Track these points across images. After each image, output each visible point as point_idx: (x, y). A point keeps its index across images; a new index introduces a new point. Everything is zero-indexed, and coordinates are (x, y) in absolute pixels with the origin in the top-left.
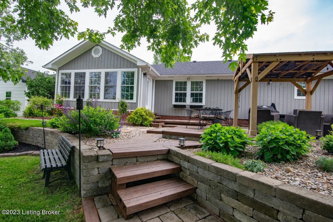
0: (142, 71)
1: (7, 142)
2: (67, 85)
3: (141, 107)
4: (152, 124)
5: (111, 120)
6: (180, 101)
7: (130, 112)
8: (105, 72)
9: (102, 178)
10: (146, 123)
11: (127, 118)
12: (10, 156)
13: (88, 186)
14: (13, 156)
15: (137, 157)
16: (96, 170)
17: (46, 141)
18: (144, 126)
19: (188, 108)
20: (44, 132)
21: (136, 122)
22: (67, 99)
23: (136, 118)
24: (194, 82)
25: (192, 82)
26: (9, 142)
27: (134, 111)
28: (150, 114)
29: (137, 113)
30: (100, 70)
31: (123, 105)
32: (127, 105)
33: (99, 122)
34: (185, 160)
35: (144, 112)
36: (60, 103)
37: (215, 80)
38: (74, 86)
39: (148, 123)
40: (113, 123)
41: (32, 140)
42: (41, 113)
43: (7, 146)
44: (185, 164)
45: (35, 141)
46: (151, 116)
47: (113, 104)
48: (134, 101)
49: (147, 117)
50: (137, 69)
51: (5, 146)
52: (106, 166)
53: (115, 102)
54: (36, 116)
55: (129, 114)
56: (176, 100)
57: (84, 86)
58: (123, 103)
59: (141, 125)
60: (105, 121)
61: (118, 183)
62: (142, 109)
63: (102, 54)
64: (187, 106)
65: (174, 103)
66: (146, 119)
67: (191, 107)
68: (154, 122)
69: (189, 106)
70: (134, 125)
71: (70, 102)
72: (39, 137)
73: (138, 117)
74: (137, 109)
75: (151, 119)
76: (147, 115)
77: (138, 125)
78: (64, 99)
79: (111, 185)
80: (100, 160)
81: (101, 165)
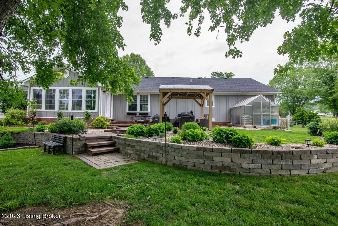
0: (102, 90)
1: (9, 141)
2: (39, 99)
3: (101, 115)
4: (109, 127)
5: (82, 124)
6: (133, 110)
7: (93, 119)
8: (73, 90)
9: (81, 147)
10: (104, 126)
11: (91, 123)
12: (14, 149)
13: (76, 150)
14: (16, 149)
15: (96, 139)
16: (79, 143)
17: (36, 140)
18: (103, 128)
19: (138, 115)
20: (34, 134)
21: (97, 126)
22: (39, 110)
23: (98, 123)
24: (142, 96)
25: (140, 96)
26: (11, 142)
27: (96, 118)
28: (107, 120)
29: (98, 120)
30: (68, 88)
31: (87, 114)
32: (91, 114)
33: (76, 126)
34: (116, 139)
35: (103, 119)
36: (34, 114)
37: (156, 95)
38: (46, 100)
39: (106, 126)
40: (83, 126)
41: (23, 140)
42: (17, 122)
43: (10, 144)
44: (117, 140)
45: (26, 141)
46: (108, 122)
47: (79, 113)
48: (96, 111)
49: (105, 122)
50: (98, 88)
51: (9, 144)
52: (83, 142)
53: (81, 112)
54: (13, 125)
55: (93, 121)
56: (130, 109)
57: (55, 100)
58: (87, 113)
59: (101, 128)
60: (79, 125)
61: (89, 146)
62: (101, 117)
63: (69, 76)
64: (137, 114)
65: (128, 111)
66: (104, 124)
67: (140, 114)
68: (111, 125)
69: (139, 114)
70: (96, 128)
71: (42, 113)
72: (29, 138)
73: (99, 123)
74: (98, 117)
75: (108, 124)
76: (105, 121)
77: (99, 128)
78: (36, 110)
79: (85, 150)
80: (81, 139)
81: (81, 142)
